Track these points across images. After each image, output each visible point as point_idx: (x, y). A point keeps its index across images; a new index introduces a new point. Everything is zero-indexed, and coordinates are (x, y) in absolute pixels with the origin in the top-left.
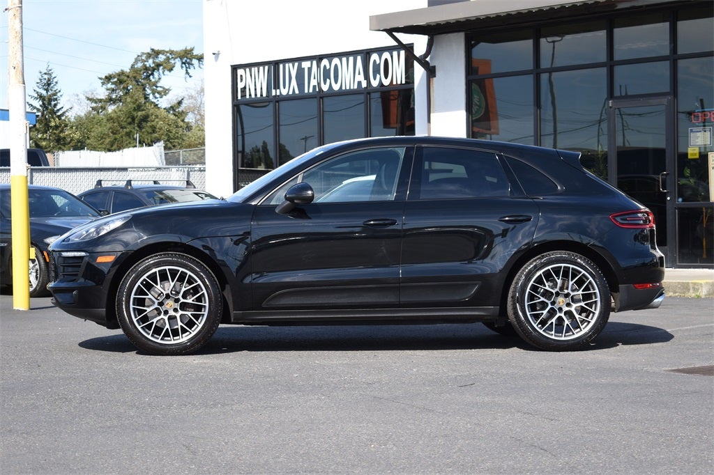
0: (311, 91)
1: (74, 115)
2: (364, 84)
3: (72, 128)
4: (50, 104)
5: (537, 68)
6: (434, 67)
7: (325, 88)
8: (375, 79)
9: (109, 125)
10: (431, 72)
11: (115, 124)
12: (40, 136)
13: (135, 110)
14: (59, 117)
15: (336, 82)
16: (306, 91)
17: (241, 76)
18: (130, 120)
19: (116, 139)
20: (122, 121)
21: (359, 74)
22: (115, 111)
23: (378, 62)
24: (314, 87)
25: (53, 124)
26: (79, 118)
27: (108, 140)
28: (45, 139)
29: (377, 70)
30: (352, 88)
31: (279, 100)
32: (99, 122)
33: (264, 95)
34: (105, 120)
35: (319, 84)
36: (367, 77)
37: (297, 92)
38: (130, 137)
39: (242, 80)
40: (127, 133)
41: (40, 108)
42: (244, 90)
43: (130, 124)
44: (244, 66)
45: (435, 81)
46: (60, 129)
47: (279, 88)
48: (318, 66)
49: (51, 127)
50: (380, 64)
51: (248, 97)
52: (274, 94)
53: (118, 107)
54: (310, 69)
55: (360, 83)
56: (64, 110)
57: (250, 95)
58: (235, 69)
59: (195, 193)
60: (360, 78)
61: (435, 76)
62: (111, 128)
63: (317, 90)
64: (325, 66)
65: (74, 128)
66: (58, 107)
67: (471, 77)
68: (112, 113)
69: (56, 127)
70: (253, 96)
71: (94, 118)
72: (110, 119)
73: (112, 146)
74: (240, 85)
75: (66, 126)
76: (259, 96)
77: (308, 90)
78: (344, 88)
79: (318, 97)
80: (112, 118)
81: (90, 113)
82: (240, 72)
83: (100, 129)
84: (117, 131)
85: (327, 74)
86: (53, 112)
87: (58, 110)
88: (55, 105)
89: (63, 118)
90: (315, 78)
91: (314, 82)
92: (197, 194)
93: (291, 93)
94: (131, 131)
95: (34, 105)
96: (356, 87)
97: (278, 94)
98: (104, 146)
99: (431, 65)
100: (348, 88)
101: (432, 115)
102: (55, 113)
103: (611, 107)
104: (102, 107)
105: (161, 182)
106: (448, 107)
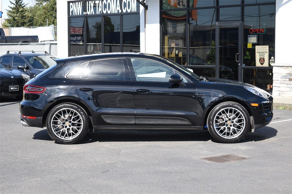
0: (99, 13)
1: (29, 7)
2: (120, 11)
3: (28, 12)
4: (19, 2)
5: (188, 8)
6: (147, 6)
7: (105, 12)
8: (124, 9)
9: (43, 11)
10: (146, 7)
11: (46, 10)
12: (15, 15)
13: (54, 4)
14: (23, 7)
15: (109, 10)
16: (97, 13)
17: (71, 6)
18: (52, 9)
19: (46, 17)
20: (49, 9)
21: (118, 7)
22: (46, 5)
23: (126, 2)
24: (100, 11)
25: (20, 10)
26: (31, 8)
27: (43, 17)
28: (17, 16)
29: (125, 6)
30: (115, 12)
31: (87, 16)
32: (39, 9)
33: (81, 14)
34: (42, 9)
35: (102, 10)
36: (121, 8)
37: (93, 13)
38: (52, 16)
39: (71, 8)
40: (50, 14)
41: (15, 3)
42: (72, 12)
43: (52, 10)
44: (72, 2)
45: (147, 11)
46: (23, 12)
47: (86, 11)
48: (102, 3)
49: (19, 11)
50: (126, 3)
51: (74, 15)
52: (84, 14)
53: (47, 3)
54: (99, 4)
55: (118, 10)
56: (25, 4)
57: (75, 14)
58: (69, 3)
59: (50, 57)
60: (119, 8)
61: (148, 10)
62: (44, 12)
63: (101, 13)
64: (105, 3)
65: (29, 12)
66: (22, 3)
67: (162, 11)
68: (44, 6)
69: (22, 11)
70: (76, 14)
71: (37, 8)
72: (44, 8)
73: (44, 20)
74: (71, 10)
75: (26, 11)
76: (78, 14)
77: (98, 13)
78: (112, 13)
79: (102, 16)
80: (45, 8)
81: (35, 5)
82: (71, 4)
83: (40, 12)
84: (47, 13)
85: (105, 6)
86: (20, 5)
87: (22, 4)
88: (21, 2)
89: (24, 8)
90: (100, 8)
91: (100, 10)
92: (51, 58)
93: (91, 14)
94: (52, 13)
95: (12, 2)
96: (117, 12)
97: (86, 14)
98: (41, 19)
99: (146, 5)
100: (114, 13)
101: (146, 25)
102: (21, 6)
103: (217, 25)
104: (41, 3)
105: (35, 52)
106: (152, 22)
